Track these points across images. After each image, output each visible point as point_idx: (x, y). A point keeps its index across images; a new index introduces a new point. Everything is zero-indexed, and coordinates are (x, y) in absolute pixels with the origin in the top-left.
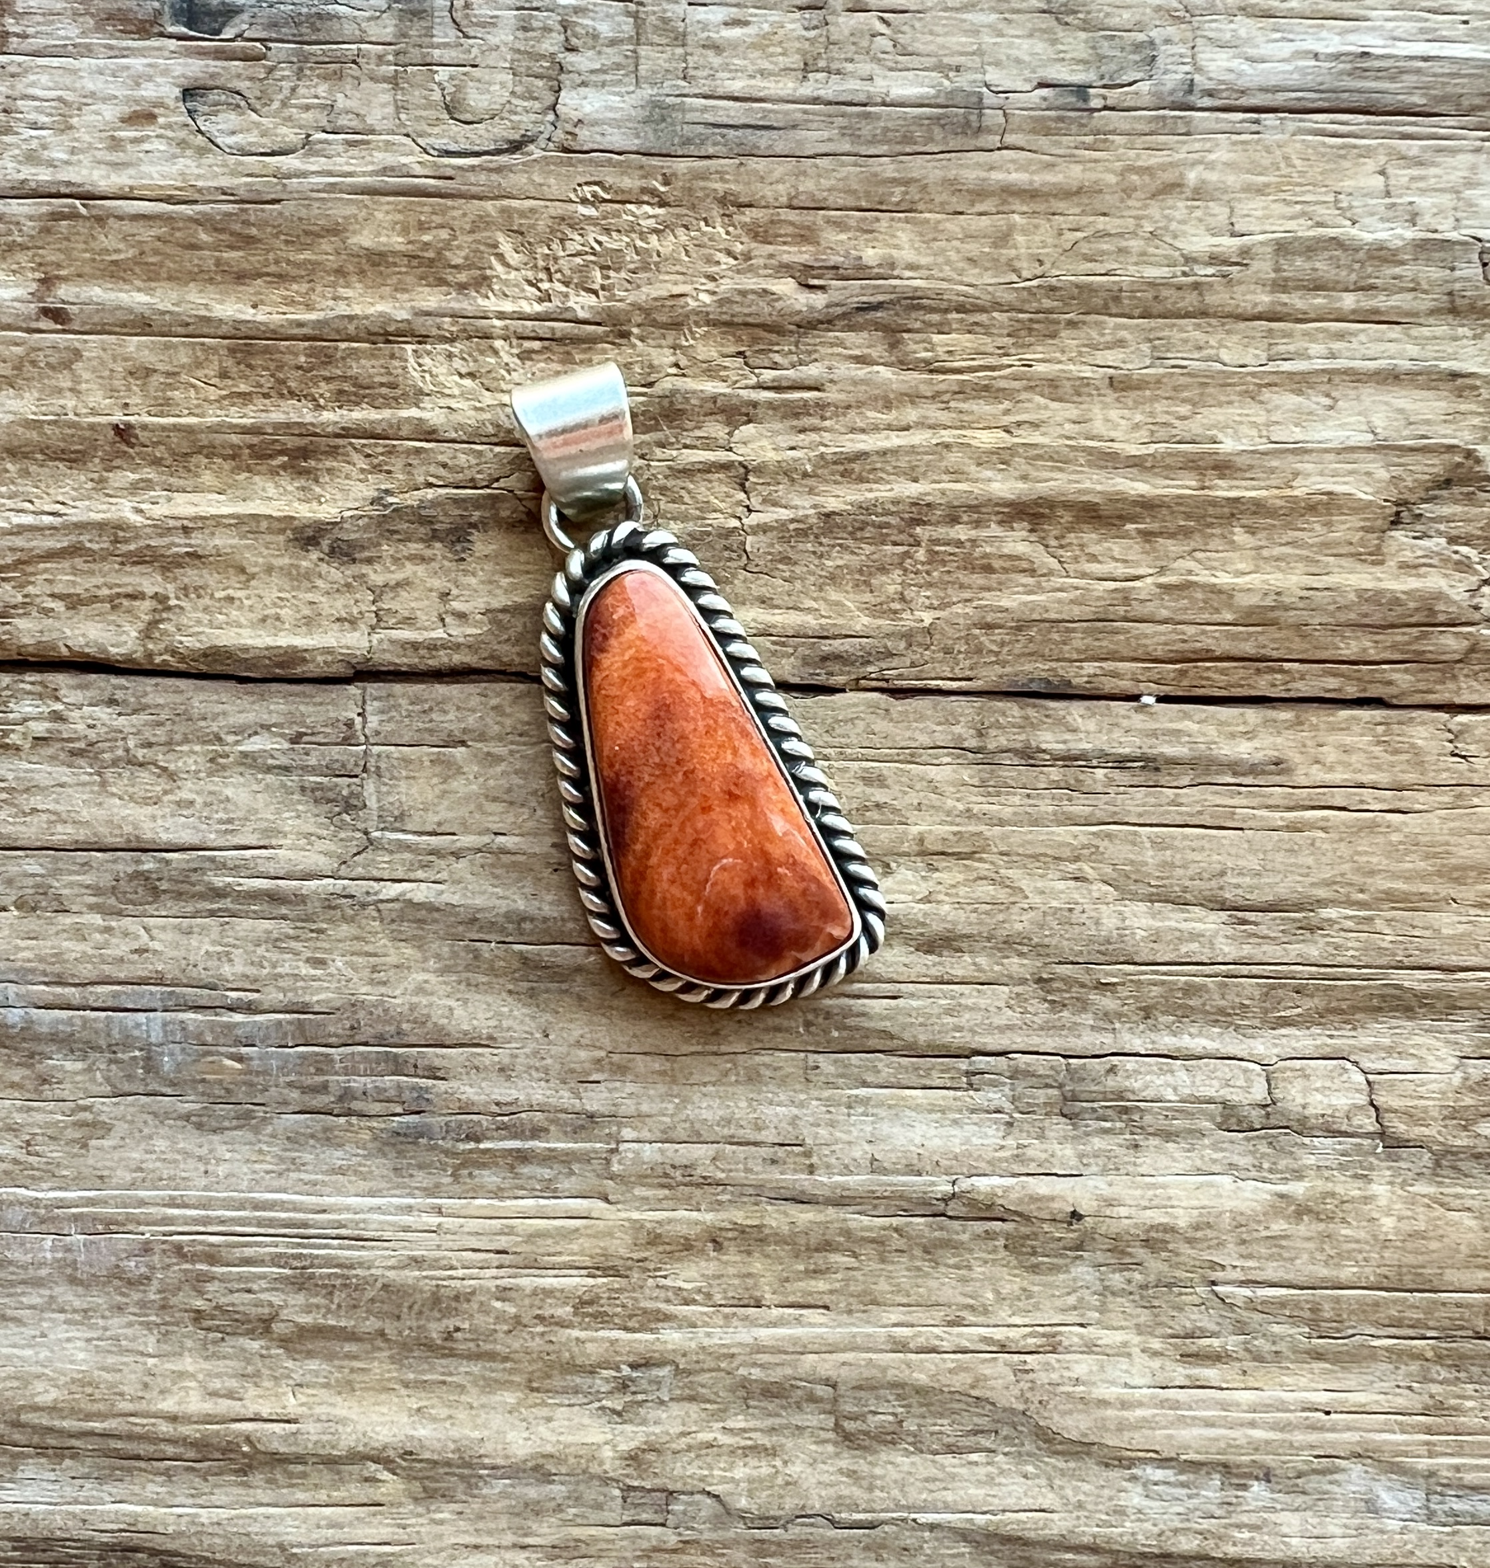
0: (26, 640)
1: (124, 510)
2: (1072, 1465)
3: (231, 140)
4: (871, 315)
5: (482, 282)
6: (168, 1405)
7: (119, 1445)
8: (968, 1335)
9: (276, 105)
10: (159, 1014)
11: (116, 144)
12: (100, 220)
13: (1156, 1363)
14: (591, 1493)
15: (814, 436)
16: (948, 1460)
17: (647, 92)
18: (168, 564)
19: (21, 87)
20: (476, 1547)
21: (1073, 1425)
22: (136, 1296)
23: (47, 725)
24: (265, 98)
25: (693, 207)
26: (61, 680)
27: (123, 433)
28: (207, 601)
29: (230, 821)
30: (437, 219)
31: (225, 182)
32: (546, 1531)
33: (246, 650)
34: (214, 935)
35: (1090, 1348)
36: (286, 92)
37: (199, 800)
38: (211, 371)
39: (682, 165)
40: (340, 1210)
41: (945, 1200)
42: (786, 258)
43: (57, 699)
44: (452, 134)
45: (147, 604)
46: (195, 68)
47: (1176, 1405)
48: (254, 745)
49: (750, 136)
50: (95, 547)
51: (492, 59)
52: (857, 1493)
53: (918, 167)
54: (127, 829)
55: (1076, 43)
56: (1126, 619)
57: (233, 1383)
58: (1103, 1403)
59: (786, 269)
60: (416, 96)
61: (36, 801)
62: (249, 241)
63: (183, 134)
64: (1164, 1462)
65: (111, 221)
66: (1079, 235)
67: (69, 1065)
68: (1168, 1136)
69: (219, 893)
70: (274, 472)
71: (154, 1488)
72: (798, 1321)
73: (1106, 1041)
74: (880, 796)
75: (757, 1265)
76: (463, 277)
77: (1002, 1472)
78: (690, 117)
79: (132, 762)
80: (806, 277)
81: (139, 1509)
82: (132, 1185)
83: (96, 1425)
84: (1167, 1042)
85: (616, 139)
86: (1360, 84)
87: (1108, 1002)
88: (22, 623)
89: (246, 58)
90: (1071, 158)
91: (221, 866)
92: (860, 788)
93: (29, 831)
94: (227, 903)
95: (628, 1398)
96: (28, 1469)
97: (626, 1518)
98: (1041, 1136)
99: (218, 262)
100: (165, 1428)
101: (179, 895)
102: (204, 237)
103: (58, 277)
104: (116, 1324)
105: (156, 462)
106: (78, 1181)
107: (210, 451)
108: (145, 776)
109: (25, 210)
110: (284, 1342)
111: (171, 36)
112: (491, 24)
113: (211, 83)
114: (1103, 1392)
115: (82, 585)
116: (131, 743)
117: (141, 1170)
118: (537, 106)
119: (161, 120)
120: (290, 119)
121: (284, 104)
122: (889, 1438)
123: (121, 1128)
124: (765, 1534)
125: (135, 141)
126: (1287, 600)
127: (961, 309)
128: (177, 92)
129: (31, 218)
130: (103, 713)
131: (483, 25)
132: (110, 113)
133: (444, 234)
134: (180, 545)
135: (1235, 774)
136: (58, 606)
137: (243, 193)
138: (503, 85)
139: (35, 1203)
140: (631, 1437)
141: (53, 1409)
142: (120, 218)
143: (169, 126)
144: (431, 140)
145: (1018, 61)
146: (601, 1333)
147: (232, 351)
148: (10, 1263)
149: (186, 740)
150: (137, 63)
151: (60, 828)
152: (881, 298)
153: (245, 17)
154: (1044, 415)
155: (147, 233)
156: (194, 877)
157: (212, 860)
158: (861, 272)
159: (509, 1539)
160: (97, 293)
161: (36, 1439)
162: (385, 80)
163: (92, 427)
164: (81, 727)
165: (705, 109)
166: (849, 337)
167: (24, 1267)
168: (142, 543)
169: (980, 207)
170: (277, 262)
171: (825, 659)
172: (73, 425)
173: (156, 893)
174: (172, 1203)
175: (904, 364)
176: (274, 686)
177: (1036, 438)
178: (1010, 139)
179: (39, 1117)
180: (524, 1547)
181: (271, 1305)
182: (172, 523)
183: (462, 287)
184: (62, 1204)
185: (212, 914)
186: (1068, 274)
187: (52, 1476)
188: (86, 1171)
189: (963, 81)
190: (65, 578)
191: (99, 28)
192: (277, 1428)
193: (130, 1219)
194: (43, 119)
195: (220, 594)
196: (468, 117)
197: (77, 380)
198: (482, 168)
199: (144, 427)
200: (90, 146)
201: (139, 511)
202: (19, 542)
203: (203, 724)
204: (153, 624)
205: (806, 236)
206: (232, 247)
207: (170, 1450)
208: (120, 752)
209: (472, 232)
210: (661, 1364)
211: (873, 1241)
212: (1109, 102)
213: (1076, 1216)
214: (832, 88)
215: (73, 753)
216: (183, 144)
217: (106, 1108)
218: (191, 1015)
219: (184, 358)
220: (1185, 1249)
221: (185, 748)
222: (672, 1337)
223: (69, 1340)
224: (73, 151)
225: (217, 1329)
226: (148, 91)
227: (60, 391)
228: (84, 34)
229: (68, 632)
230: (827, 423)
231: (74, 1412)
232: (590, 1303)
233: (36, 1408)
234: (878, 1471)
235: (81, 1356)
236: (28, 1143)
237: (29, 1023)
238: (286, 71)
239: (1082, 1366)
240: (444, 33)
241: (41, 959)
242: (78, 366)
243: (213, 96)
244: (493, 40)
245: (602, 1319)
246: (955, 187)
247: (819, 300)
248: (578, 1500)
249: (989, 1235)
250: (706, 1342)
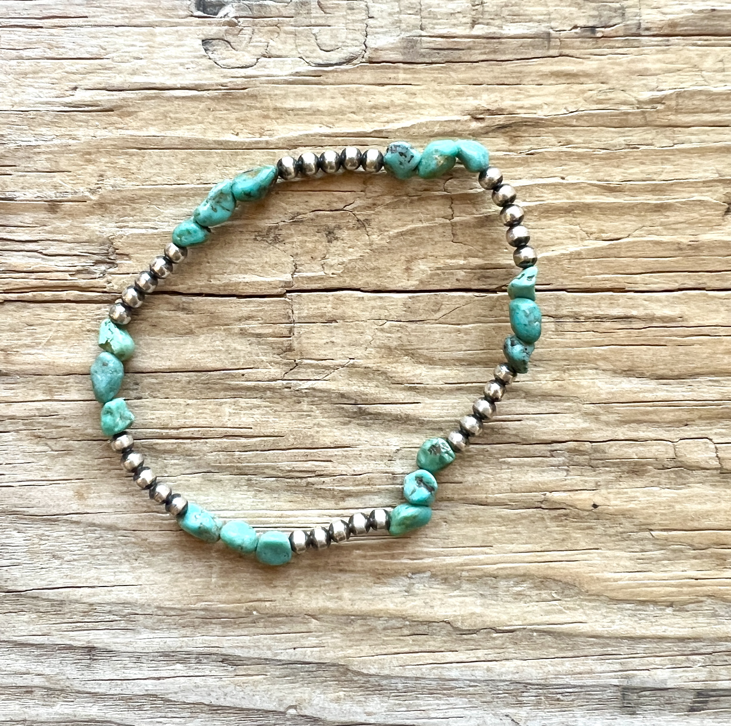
2: (593, 604)
3: (224, 62)
4: (504, 130)
5: (335, 121)
7: (202, 613)
8: (553, 555)
9: (243, 46)
12: (167, 99)
16: (542, 604)
17: (405, 35)
19: (130, 40)
21: (594, 588)
23: (156, 320)
30: (315, 94)
31: (222, 81)
34: (232, 406)
36: (248, 40)
39: (420, 67)
41: (541, 502)
44: (320, 57)
46: (207, 30)
49: (451, 53)
55: (591, 8)
56: (615, 257)
58: (606, 580)
59: (467, 111)
61: (153, 352)
64: (630, 601)
71: (217, 630)
72: (481, 553)
73: (608, 435)
77: (565, 608)
78: (424, 45)
80: (476, 114)
84: (633, 434)
85: (393, 56)
86: (712, 23)
89: (229, 25)
90: (588, 59)
93: (149, 365)
94: (237, 392)
97: (411, 633)
98: (581, 475)
100: (220, 606)
101: (216, 390)
102: (214, 105)
109: (134, 96)
111: (196, 17)
112: (336, 7)
113: (214, 37)
114: (606, 575)
118: (357, 43)
120: (249, 52)
121: (247, 45)
124: (469, 637)
125: (182, 64)
126: (683, 246)
128: (201, 43)
131: (333, 8)
132: (170, 51)
135: (664, 322)
137: (230, 85)
139: (161, 518)
142: (176, 98)
143: (197, 56)
144: (312, 60)
145: (565, 17)
146: (400, 561)
150: (181, 29)
152: (508, 123)
153: (228, 7)
154: (578, 171)
156: (222, 382)
157: (229, 374)
158: (500, 111)
161: (167, 613)
162: (291, 33)
165: (430, 42)
166: (495, 140)
169: (549, 82)
171: (487, 278)
175: (519, 150)
177: (575, 181)
185: (231, 397)
186: (588, 109)
189: (542, 27)
191: (164, 14)
192: (267, 603)
196: (328, 49)
198: (334, 71)
202: (139, 241)
206: (227, 109)
207: (223, 614)
209: (330, 99)
210: (425, 572)
212: (605, 35)
213: (595, 506)
214: (485, 31)
215: (167, 331)
217: (189, 479)
222: (429, 561)
224: (155, 69)
226: (187, 41)
228: (157, 16)
232: (395, 549)
238: (247, 30)
240: (316, 12)
241: (158, 418)
243: (215, 43)
245: (400, 555)
246: (539, 73)
247: (481, 124)
249: (559, 515)
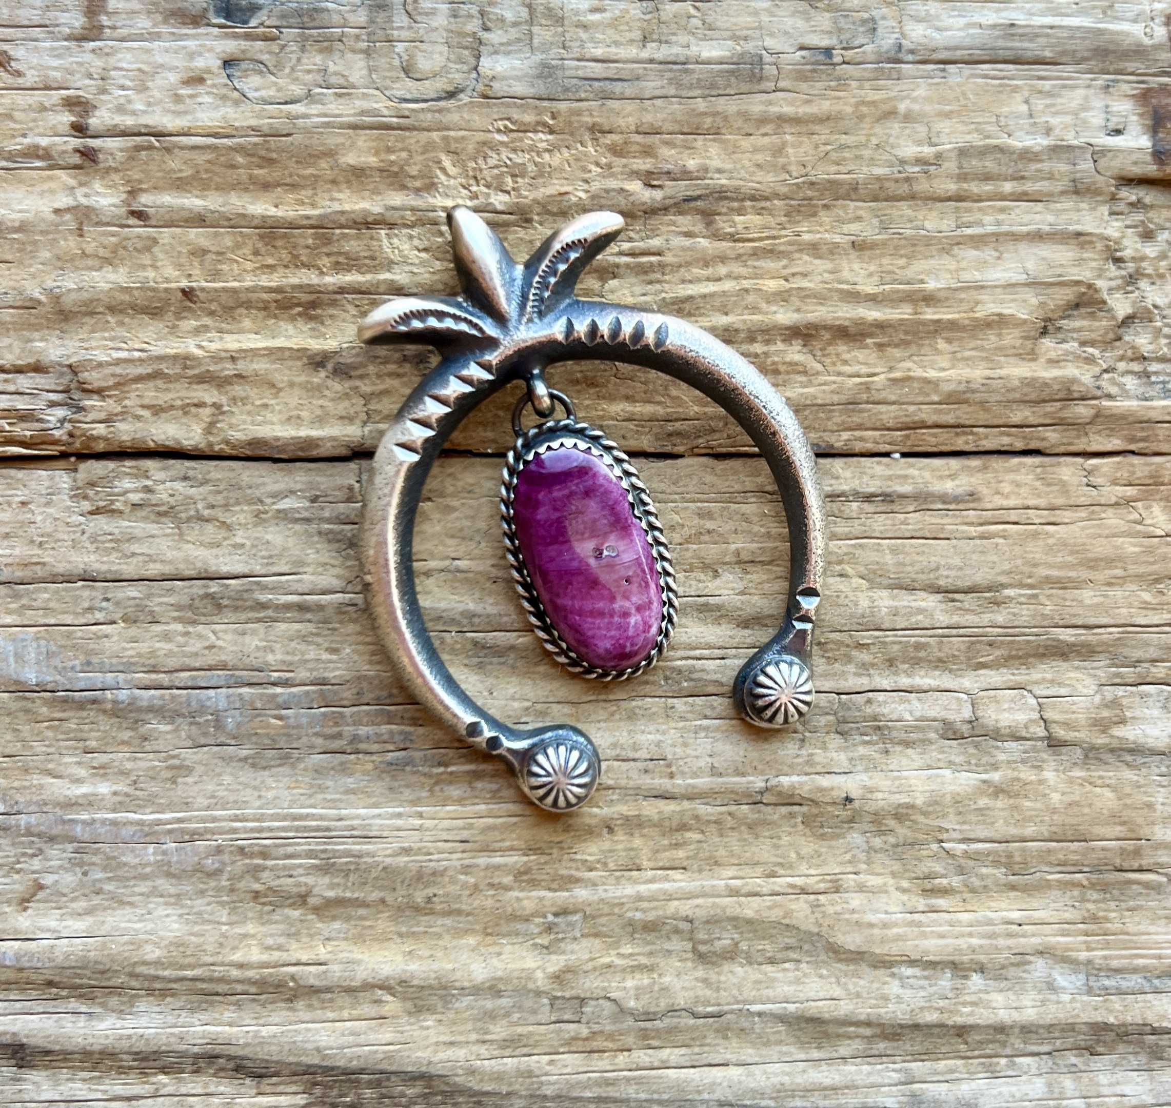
0: (125, 438)
1: (191, 346)
2: (852, 967)
3: (256, 94)
4: (692, 204)
5: (431, 187)
6: (237, 957)
7: (204, 986)
8: (780, 883)
9: (287, 71)
10: (224, 690)
11: (178, 99)
12: (168, 150)
13: (905, 897)
14: (529, 1003)
15: (658, 286)
16: (769, 968)
17: (538, 57)
18: (221, 382)
19: (112, 61)
20: (452, 1043)
21: (851, 940)
22: (213, 884)
23: (141, 495)
24: (279, 66)
25: (572, 134)
26: (149, 464)
27: (187, 294)
28: (249, 407)
29: (270, 557)
30: (399, 145)
31: (253, 122)
32: (499, 1031)
33: (277, 439)
34: (262, 636)
35: (861, 888)
36: (294, 61)
37: (248, 543)
38: (247, 251)
39: (563, 106)
40: (352, 818)
41: (761, 793)
42: (635, 167)
43: (148, 477)
44: (406, 88)
45: (208, 411)
46: (231, 46)
47: (919, 924)
48: (287, 504)
49: (608, 85)
50: (171, 372)
51: (434, 36)
52: (708, 993)
53: (721, 104)
54: (199, 565)
55: (824, 20)
56: (868, 402)
57: (281, 940)
58: (871, 925)
59: (635, 174)
60: (382, 62)
61: (135, 548)
62: (271, 162)
63: (224, 91)
64: (912, 963)
65: (176, 151)
66: (829, 148)
67: (162, 728)
68: (907, 744)
69: (263, 606)
70: (293, 319)
71: (229, 1014)
72: (667, 879)
73: (863, 682)
74: (710, 525)
75: (637, 842)
76: (418, 184)
77: (805, 975)
78: (568, 73)
79: (201, 519)
80: (649, 179)
81: (219, 1029)
82: (208, 808)
83: (188, 973)
84: (904, 681)
85: (519, 89)
86: (1010, 44)
87: (865, 656)
88: (121, 426)
89: (266, 38)
90: (822, 97)
91: (264, 588)
92: (696, 521)
93: (129, 569)
94: (270, 613)
95: (552, 936)
96: (142, 1005)
97: (553, 1019)
98: (824, 748)
99: (251, 177)
100: (235, 973)
101: (236, 609)
102: (240, 159)
103: (141, 190)
104: (199, 904)
105: (212, 313)
106: (170, 807)
107: (248, 305)
108: (210, 528)
109: (116, 145)
110: (316, 910)
111: (214, 26)
112: (432, 13)
113: (242, 56)
114: (871, 917)
115: (163, 398)
116: (200, 506)
117: (213, 797)
118: (465, 68)
119: (209, 82)
120: (297, 79)
121: (293, 69)
122: (730, 955)
123: (200, 769)
124: (648, 1024)
125: (191, 96)
126: (974, 386)
127: (753, 198)
128: (219, 63)
129: (121, 150)
130: (179, 486)
131: (427, 14)
132: (173, 78)
133: (404, 155)
134: (229, 369)
135: (944, 502)
136: (146, 413)
137: (266, 130)
138: (441, 53)
139: (141, 823)
140: (555, 963)
141: (157, 963)
142: (182, 148)
143: (214, 86)
144: (394, 92)
145: (786, 33)
146: (534, 893)
147: (261, 237)
148: (125, 864)
149: (238, 503)
150: (191, 44)
151: (151, 566)
152: (699, 192)
153: (265, 11)
154: (810, 268)
155: (201, 158)
156: (246, 596)
157: (258, 583)
158: (686, 175)
159: (474, 1037)
160: (168, 199)
161: (146, 984)
162: (361, 51)
163: (167, 290)
164: (164, 496)
165: (577, 68)
166: (680, 219)
167: (135, 867)
168: (203, 369)
169: (763, 131)
170: (291, 176)
171: (670, 435)
172: (153, 290)
173: (219, 607)
174: (236, 819)
175: (717, 236)
176: (298, 464)
177: (805, 284)
178: (781, 84)
179: (141, 764)
180: (484, 1042)
181: (306, 884)
182: (224, 354)
183: (418, 190)
184: (159, 823)
185: (259, 620)
186: (823, 173)
187: (158, 1009)
188: (176, 800)
189: (750, 47)
190: (151, 393)
191: (165, 21)
192: (312, 969)
193: (207, 830)
194: (129, 83)
195: (258, 403)
196: (418, 76)
197: (154, 259)
198: (429, 110)
199: (203, 289)
200: (161, 101)
201: (200, 347)
202: (118, 370)
203: (249, 491)
204: (212, 424)
205: (648, 152)
206: (260, 167)
207: (239, 988)
208: (192, 513)
209: (423, 153)
210: (575, 912)
211: (715, 822)
212: (847, 59)
213: (848, 800)
214: (663, 52)
215: (159, 514)
216: (224, 98)
217: (189, 756)
218: (246, 690)
219: (228, 242)
220: (921, 819)
221: (237, 508)
222: (581, 894)
223: (167, 916)
224: (149, 104)
225: (270, 903)
226: (200, 63)
227: (144, 267)
228: (155, 25)
229: (154, 431)
230: (667, 278)
231: (172, 965)
232: (525, 873)
233: (145, 963)
234: (723, 978)
235: (176, 926)
236: (135, 782)
237: (135, 699)
238: (293, 47)
239: (856, 900)
240: (401, 20)
241: (140, 655)
242: (155, 250)
243: (244, 65)
244: (434, 24)
245: (534, 884)
246: (745, 116)
247: (658, 195)
248: (521, 1008)
249: (792, 815)
250: (604, 895)
